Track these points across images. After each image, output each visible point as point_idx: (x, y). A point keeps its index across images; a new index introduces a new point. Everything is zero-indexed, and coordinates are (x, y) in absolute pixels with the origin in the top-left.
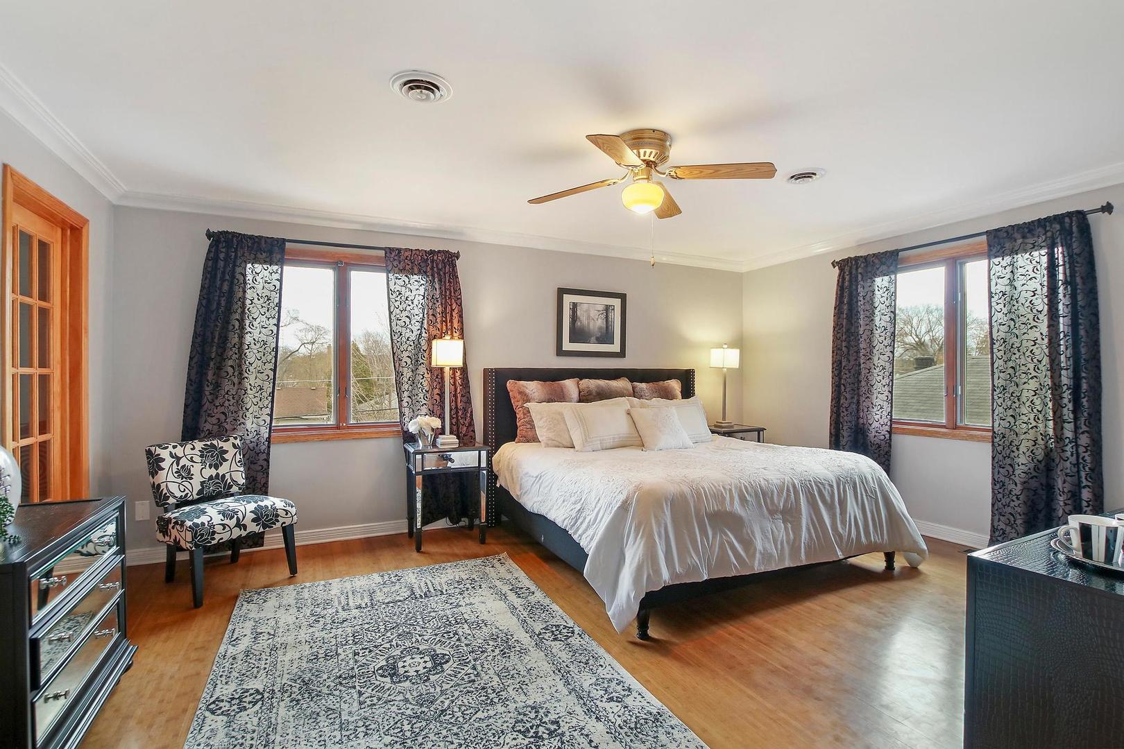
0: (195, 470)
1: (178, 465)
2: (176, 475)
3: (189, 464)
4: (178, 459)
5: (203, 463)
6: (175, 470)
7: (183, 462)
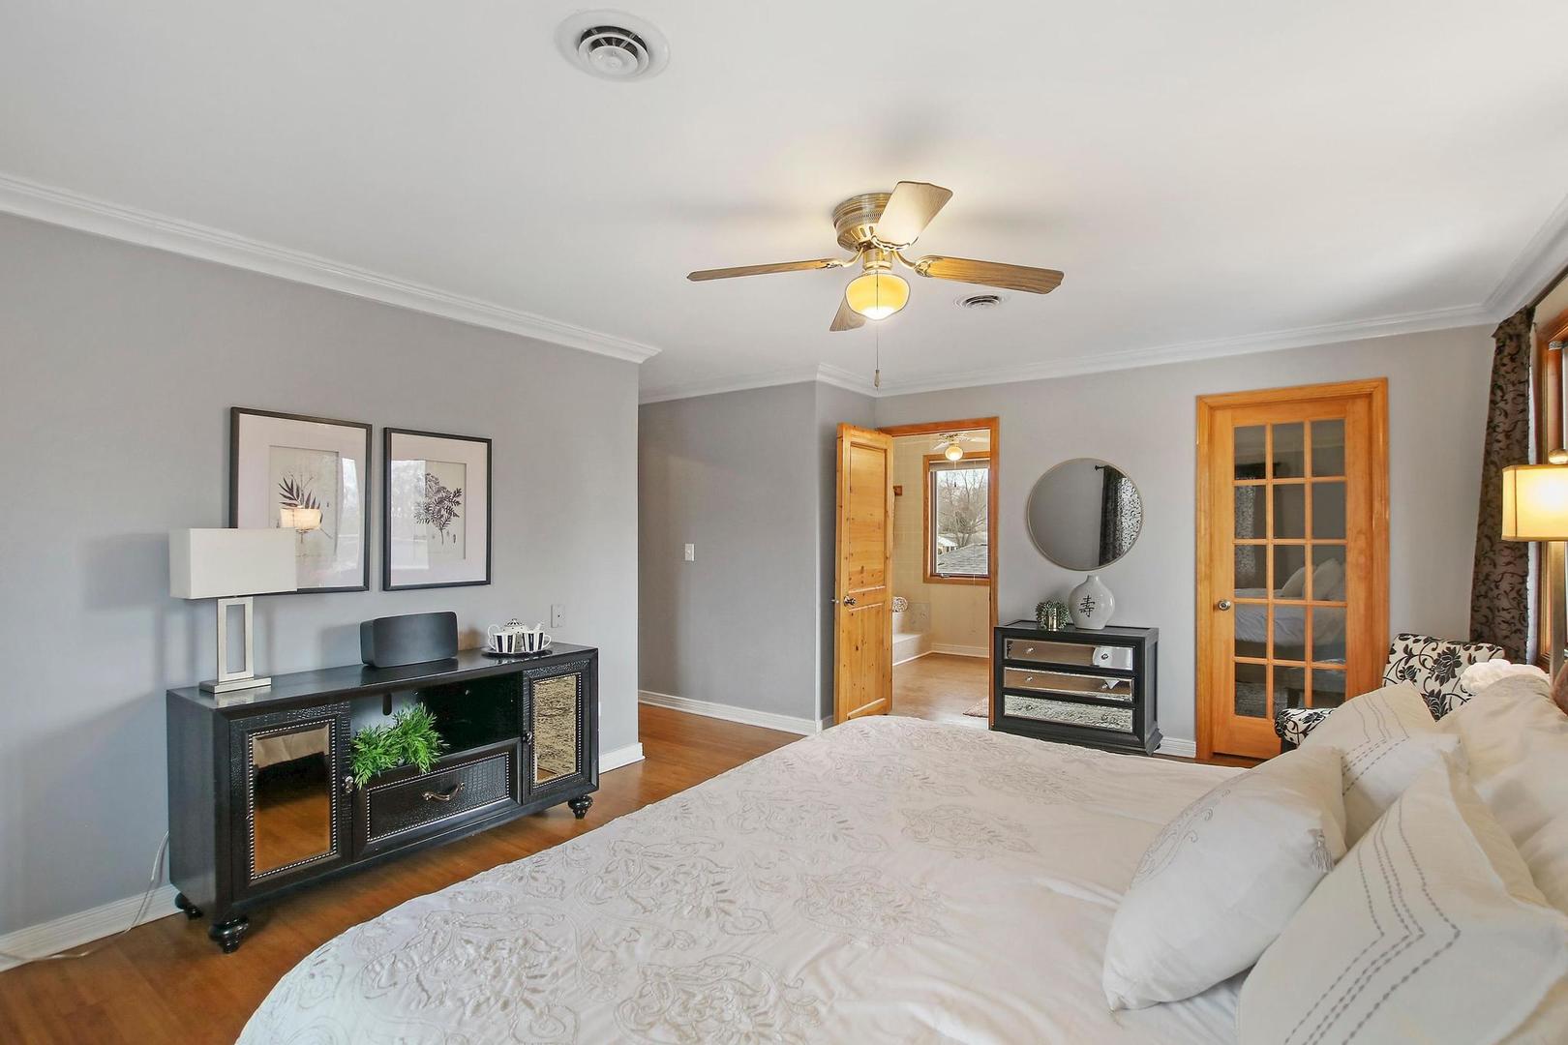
0: (1420, 677)
1: (1406, 663)
2: (1399, 674)
3: (1418, 666)
4: (1411, 655)
5: (1432, 670)
6: (1400, 668)
7: (1414, 662)
